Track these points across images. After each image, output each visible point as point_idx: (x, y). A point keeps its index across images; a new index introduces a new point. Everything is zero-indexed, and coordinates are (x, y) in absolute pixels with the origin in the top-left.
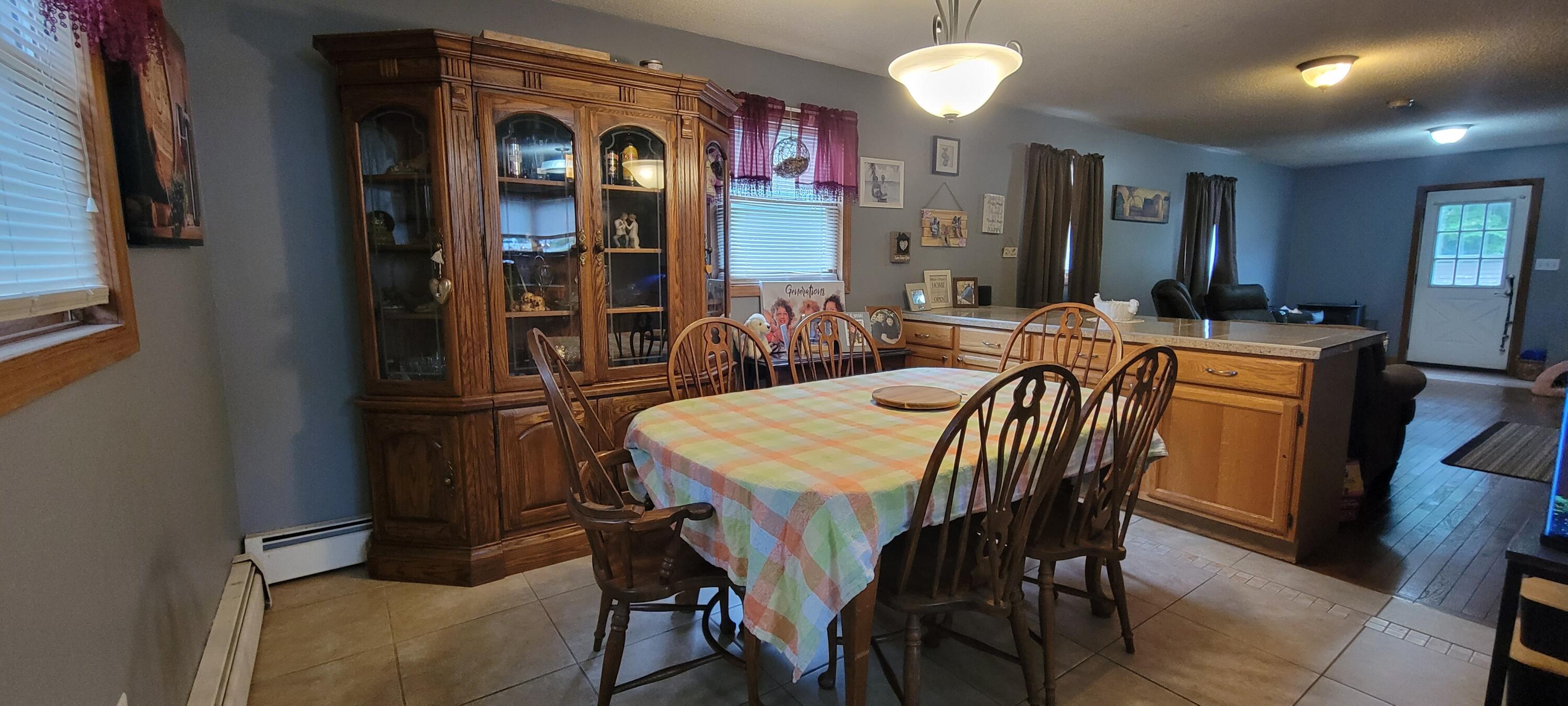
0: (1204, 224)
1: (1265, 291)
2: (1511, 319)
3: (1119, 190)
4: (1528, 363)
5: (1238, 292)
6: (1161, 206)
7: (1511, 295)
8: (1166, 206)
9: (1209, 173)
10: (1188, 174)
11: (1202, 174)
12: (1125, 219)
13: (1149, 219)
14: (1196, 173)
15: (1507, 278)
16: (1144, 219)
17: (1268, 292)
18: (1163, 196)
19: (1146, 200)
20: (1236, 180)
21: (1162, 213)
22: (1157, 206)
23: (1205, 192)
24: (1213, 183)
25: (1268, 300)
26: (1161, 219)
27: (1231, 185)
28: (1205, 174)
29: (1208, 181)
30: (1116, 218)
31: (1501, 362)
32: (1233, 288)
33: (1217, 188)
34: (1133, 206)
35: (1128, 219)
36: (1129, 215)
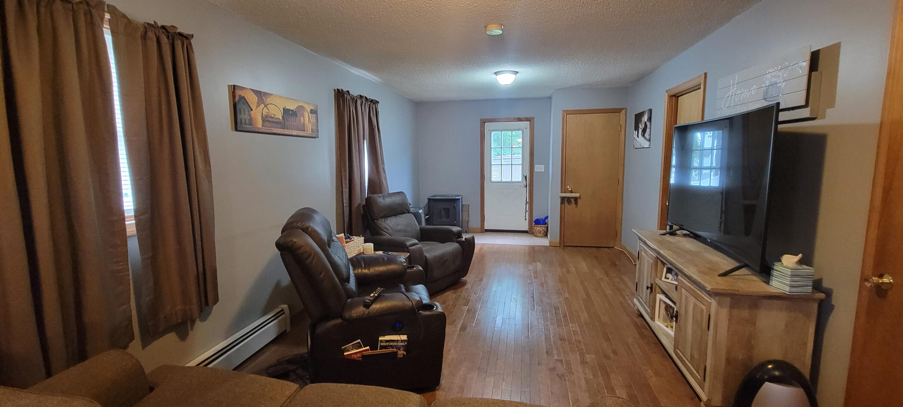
0: (355, 140)
1: (407, 197)
2: (528, 201)
3: (238, 93)
4: (538, 227)
5: (388, 201)
6: (307, 119)
7: (526, 186)
8: (313, 120)
9: (355, 93)
10: (335, 90)
11: (348, 92)
12: (257, 130)
13: (295, 133)
14: (342, 90)
15: (524, 176)
16: (286, 132)
17: (410, 199)
18: (308, 108)
19: (286, 111)
20: (378, 102)
21: (309, 127)
22: (302, 118)
23: (353, 109)
24: (359, 102)
25: (410, 205)
26: (309, 133)
27: (374, 107)
28: (351, 93)
29: (354, 100)
30: (239, 129)
31: (525, 226)
32: (384, 197)
33: (363, 107)
34: (267, 116)
35: (261, 131)
36: (263, 126)
